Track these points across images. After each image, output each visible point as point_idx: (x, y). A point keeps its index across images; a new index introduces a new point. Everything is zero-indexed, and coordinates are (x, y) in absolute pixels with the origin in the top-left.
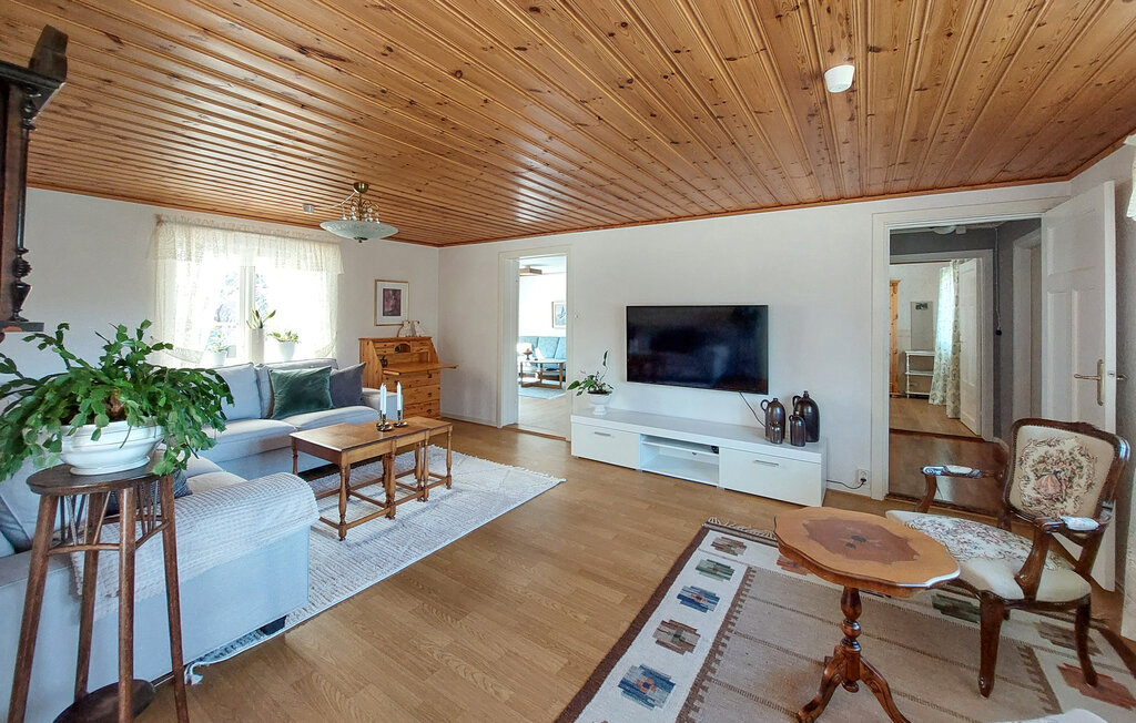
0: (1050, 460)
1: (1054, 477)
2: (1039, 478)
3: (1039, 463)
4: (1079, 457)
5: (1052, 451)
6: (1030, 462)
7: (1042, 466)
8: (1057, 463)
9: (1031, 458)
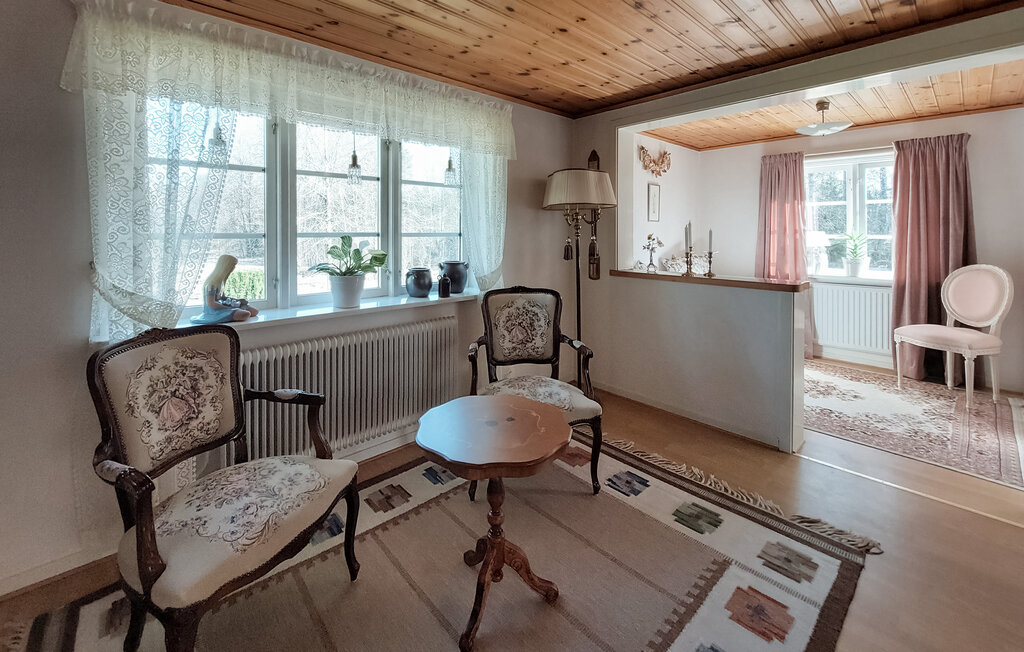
0: (160, 385)
1: (174, 400)
2: (158, 413)
3: (151, 395)
4: (189, 362)
5: (156, 373)
6: (141, 402)
7: (155, 397)
8: (168, 383)
9: (140, 397)
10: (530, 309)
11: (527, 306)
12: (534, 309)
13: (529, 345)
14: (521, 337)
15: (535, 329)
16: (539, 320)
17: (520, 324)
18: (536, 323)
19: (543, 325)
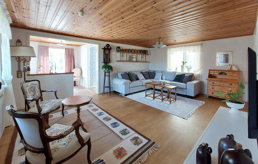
10: (33, 86)
11: (32, 85)
12: (34, 86)
13: (35, 95)
14: (33, 94)
15: (35, 91)
16: (36, 88)
17: (31, 90)
18: (35, 89)
19: (37, 89)
